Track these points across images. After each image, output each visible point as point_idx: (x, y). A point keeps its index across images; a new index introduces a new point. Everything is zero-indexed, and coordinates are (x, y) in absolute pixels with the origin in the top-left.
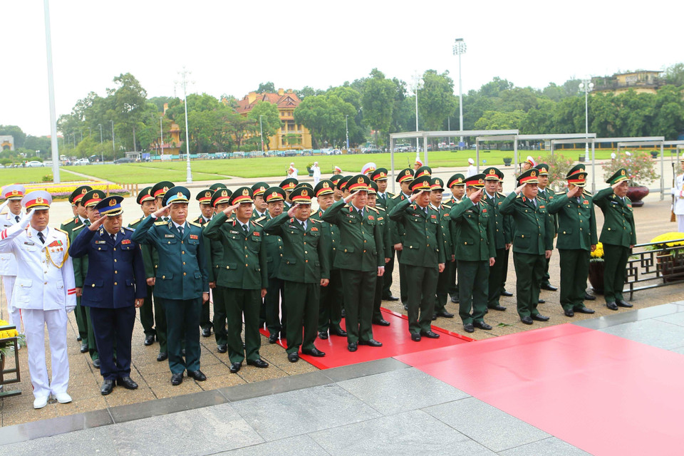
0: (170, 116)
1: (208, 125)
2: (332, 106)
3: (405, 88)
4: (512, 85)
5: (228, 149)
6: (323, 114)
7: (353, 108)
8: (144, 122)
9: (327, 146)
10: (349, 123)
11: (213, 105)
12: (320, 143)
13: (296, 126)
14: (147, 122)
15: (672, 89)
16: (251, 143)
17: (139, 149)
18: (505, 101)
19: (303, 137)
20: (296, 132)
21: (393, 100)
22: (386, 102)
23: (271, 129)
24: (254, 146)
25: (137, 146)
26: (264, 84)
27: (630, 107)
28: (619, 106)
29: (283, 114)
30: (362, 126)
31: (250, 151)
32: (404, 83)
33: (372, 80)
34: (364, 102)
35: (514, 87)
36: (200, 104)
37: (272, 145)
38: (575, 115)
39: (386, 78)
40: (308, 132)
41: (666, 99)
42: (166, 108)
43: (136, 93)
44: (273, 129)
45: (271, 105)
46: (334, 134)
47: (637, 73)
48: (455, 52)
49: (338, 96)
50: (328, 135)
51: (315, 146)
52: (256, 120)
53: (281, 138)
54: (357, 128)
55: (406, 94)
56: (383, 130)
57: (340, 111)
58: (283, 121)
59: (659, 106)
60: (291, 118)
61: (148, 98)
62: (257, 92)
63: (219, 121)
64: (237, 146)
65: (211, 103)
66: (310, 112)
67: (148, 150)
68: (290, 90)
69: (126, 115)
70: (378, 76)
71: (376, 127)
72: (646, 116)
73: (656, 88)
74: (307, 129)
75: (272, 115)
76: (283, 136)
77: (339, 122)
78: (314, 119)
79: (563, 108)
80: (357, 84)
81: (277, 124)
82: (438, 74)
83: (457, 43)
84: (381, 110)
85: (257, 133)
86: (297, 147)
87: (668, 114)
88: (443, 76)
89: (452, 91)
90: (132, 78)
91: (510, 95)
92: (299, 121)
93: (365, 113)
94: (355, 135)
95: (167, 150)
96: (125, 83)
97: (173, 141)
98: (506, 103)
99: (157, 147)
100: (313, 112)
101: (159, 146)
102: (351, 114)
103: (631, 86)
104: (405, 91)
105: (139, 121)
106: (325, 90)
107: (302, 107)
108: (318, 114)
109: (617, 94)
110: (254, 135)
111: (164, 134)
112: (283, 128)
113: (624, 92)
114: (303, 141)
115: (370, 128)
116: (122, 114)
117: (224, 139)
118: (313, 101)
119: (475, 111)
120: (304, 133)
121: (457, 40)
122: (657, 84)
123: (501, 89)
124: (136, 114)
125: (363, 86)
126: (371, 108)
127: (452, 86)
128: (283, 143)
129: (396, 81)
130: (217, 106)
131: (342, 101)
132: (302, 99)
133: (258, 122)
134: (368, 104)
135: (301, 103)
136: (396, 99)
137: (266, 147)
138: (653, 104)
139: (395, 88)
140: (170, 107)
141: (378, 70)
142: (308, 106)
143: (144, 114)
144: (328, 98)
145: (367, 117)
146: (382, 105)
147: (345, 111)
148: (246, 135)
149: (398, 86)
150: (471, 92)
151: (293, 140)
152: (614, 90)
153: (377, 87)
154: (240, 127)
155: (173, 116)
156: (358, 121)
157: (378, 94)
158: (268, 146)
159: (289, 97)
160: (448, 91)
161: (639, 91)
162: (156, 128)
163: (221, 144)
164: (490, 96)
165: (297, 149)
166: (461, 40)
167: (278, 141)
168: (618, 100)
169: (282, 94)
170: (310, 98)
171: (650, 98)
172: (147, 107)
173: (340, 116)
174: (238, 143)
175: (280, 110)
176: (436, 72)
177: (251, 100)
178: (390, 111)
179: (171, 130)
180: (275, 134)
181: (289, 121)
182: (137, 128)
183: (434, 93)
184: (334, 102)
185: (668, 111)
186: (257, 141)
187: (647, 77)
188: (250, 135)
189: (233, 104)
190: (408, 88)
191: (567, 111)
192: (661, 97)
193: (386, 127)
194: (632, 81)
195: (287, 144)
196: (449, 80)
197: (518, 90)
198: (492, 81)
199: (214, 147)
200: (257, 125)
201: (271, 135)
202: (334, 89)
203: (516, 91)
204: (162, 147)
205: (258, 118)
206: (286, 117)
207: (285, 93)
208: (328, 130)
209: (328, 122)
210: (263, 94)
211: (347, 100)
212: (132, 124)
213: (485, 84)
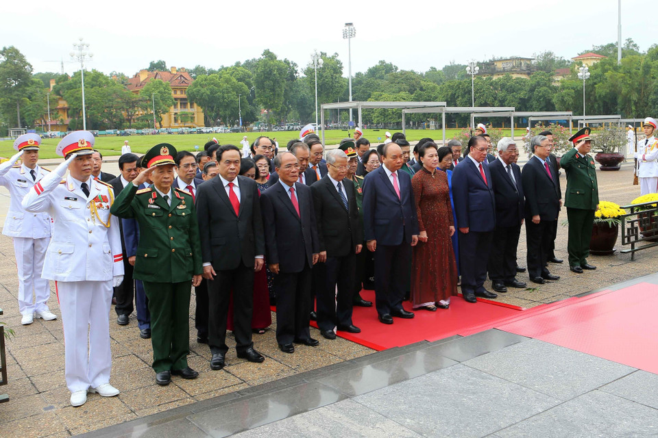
0: (57, 92)
1: (99, 102)
2: (225, 85)
3: (296, 69)
4: (397, 68)
5: (119, 126)
6: (216, 93)
7: (246, 87)
8: (30, 98)
9: (219, 125)
10: (242, 102)
11: (104, 81)
12: (212, 122)
13: (189, 104)
14: (33, 98)
15: (543, 74)
16: (143, 120)
17: (23, 125)
18: (392, 83)
19: (195, 116)
20: (188, 110)
21: (285, 80)
22: (278, 82)
23: (164, 107)
24: (146, 123)
25: (21, 122)
26: (156, 62)
27: (507, 90)
28: (496, 89)
29: (175, 93)
30: (254, 106)
31: (141, 128)
32: (295, 65)
33: (265, 61)
34: (257, 82)
35: (398, 71)
36: (90, 80)
37: (165, 123)
38: (458, 97)
39: (278, 59)
40: (201, 110)
41: (538, 84)
42: (53, 84)
43: (22, 67)
44: (166, 107)
45: (163, 83)
46: (227, 112)
47: (512, 59)
48: (345, 36)
49: (231, 75)
50: (221, 113)
51: (207, 124)
52: (148, 98)
53: (173, 116)
54: (249, 107)
55: (297, 75)
56: (275, 109)
57: (233, 90)
58: (176, 99)
59: (532, 90)
60: (184, 96)
61: (34, 73)
62: (148, 70)
63: (110, 98)
64: (128, 124)
65: (101, 79)
66: (203, 90)
67: (33, 127)
68: (183, 68)
69: (9, 90)
70: (270, 56)
71: (268, 106)
72: (520, 99)
73: (529, 74)
74: (200, 108)
75: (165, 93)
76: (176, 114)
77: (232, 101)
78: (207, 98)
79: (447, 91)
80: (248, 64)
81: (169, 102)
82: (328, 56)
83: (347, 28)
84: (273, 90)
85: (149, 109)
86: (190, 125)
87: (540, 97)
88: (333, 57)
89: (341, 73)
90: (17, 52)
91: (396, 77)
92: (192, 99)
93: (258, 93)
94: (247, 113)
95: (55, 127)
96: (9, 57)
97: (61, 117)
98: (393, 85)
99: (43, 123)
100: (206, 91)
101: (46, 122)
102: (243, 93)
103: (507, 71)
104: (296, 73)
105: (24, 97)
106: (217, 70)
107: (195, 85)
108: (211, 93)
109: (495, 78)
110: (145, 112)
111: (51, 110)
112: (175, 106)
113: (501, 77)
114: (196, 118)
115: (262, 107)
116: (6, 89)
117: (115, 116)
118: (206, 80)
119: (363, 92)
120: (197, 112)
121: (347, 24)
122: (529, 70)
123: (386, 73)
124: (21, 89)
125: (255, 66)
126: (263, 88)
127: (341, 68)
128: (176, 120)
129: (286, 62)
130: (107, 83)
131: (235, 80)
132: (195, 78)
133: (150, 100)
134: (261, 84)
135: (195, 81)
136: (288, 80)
137: (158, 125)
138: (527, 88)
139: (286, 68)
140: (57, 83)
141: (270, 51)
142: (201, 85)
143: (30, 89)
144: (221, 77)
145: (259, 97)
146: (274, 86)
147: (238, 90)
148: (137, 113)
149: (290, 67)
150: (358, 74)
151: (185, 118)
152: (492, 74)
153: (269, 68)
154: (133, 104)
155: (61, 93)
156: (250, 100)
157: (271, 74)
158: (160, 124)
159: (181, 76)
160: (337, 73)
161: (515, 76)
162: (42, 104)
163: (111, 121)
164: (376, 79)
165: (190, 127)
166: (351, 24)
167: (170, 119)
168: (496, 83)
169: (175, 72)
170: (203, 76)
171: (524, 82)
172: (33, 83)
173: (232, 96)
174: (129, 120)
175: (173, 89)
176: (325, 54)
177: (142, 78)
178: (281, 91)
179: (58, 107)
180: (167, 112)
181: (182, 99)
182: (22, 104)
183: (324, 74)
184: (227, 81)
185: (540, 94)
186: (149, 118)
187: (521, 64)
188: (141, 112)
189: (124, 81)
190: (299, 69)
191: (450, 93)
192: (534, 82)
193: (278, 106)
194: (509, 66)
195: (179, 122)
196: (338, 62)
197: (403, 73)
198: (378, 64)
199: (104, 123)
200: (149, 103)
201: (164, 113)
202: (226, 69)
203: (401, 74)
204: (49, 124)
205: (150, 96)
206: (179, 95)
207: (177, 71)
208: (221, 109)
209: (221, 101)
210: (155, 73)
211: (239, 80)
212: (16, 100)
213: (371, 67)
